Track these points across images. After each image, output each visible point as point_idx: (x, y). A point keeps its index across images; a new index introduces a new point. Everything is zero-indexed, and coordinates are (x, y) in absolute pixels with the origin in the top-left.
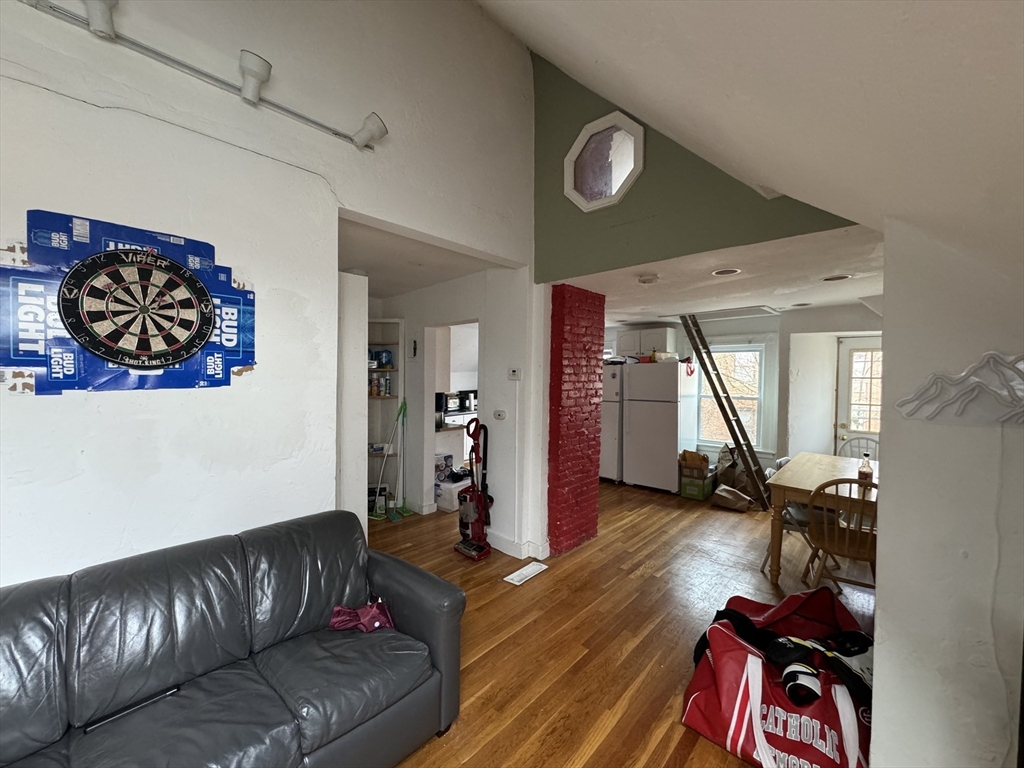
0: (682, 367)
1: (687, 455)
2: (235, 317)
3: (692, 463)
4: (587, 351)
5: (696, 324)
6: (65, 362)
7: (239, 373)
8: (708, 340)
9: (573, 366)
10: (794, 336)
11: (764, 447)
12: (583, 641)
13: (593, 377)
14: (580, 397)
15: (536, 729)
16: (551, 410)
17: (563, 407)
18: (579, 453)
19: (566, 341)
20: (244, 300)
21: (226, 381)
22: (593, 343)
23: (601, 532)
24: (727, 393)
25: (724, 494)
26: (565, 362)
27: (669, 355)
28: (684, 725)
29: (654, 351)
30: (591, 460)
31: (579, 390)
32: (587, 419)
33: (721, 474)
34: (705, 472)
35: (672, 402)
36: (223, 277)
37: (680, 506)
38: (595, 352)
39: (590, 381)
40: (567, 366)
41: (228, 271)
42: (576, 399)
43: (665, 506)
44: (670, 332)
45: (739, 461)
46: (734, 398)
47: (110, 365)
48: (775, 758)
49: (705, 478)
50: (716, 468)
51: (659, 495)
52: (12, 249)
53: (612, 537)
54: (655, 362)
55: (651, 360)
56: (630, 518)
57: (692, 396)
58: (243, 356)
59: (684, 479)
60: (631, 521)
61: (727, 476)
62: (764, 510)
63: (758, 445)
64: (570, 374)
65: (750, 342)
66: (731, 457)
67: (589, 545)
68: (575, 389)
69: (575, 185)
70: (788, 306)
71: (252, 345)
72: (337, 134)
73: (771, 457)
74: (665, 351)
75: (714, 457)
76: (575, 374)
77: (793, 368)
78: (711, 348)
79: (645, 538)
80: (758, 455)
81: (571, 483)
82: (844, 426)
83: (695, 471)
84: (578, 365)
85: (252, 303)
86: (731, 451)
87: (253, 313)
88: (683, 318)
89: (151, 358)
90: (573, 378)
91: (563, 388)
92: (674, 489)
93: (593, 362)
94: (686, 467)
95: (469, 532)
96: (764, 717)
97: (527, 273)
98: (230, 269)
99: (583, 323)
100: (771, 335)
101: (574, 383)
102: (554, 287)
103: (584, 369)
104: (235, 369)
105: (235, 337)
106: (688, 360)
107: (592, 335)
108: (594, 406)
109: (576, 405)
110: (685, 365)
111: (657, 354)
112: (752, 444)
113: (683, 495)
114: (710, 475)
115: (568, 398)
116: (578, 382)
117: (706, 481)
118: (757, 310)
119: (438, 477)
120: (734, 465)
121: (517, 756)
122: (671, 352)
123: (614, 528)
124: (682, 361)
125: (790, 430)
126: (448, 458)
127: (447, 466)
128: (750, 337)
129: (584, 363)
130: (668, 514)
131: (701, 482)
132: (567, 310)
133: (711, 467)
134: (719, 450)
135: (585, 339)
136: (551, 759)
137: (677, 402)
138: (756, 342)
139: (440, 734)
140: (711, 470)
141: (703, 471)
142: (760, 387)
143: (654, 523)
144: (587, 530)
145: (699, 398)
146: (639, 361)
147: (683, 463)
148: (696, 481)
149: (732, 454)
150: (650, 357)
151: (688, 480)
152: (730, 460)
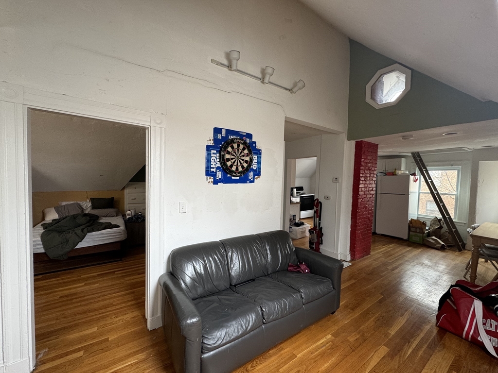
0: (412, 177)
1: (413, 221)
2: (256, 159)
3: (417, 226)
4: (370, 170)
5: (419, 156)
6: (219, 175)
7: (257, 179)
8: (426, 164)
9: (364, 177)
10: (481, 163)
11: (458, 219)
12: (380, 292)
13: (371, 182)
14: (366, 191)
15: (371, 318)
16: (353, 196)
17: (360, 195)
18: (365, 216)
19: (362, 166)
20: (259, 152)
21: (253, 181)
22: (373, 167)
23: (372, 253)
24: (437, 191)
26: (361, 175)
27: (402, 172)
28: (438, 327)
29: (395, 170)
30: (369, 220)
31: (366, 187)
32: (368, 201)
33: (432, 232)
34: (424, 230)
35: (406, 194)
36: (254, 145)
37: (409, 246)
38: (373, 171)
39: (370, 184)
40: (362, 177)
41: (255, 143)
42: (365, 191)
43: (402, 245)
44: (403, 160)
45: (445, 226)
46: (441, 194)
47: (228, 175)
48: (490, 340)
49: (424, 233)
50: (429, 229)
51: (396, 240)
52: (210, 140)
53: (378, 256)
54: (396, 175)
55: (393, 174)
56: (384, 249)
57: (416, 193)
58: (258, 173)
59: (411, 233)
60: (385, 250)
61: (437, 233)
62: (459, 251)
63: (455, 218)
64: (363, 181)
65: (452, 165)
66: (439, 223)
67: (368, 258)
68: (364, 187)
69: (371, 97)
70: (479, 147)
71: (260, 169)
72: (286, 89)
73: (463, 225)
74: (401, 170)
75: (428, 224)
76: (365, 181)
77: (480, 179)
78: (427, 168)
79: (395, 257)
80: (455, 224)
81: (361, 229)
83: (418, 229)
84: (366, 176)
85: (260, 154)
86: (440, 220)
87: (261, 157)
88: (412, 153)
89: (238, 173)
90: (364, 182)
91: (360, 186)
92: (406, 237)
93: (372, 175)
94: (413, 227)
95: (314, 246)
96: (484, 324)
97: (344, 136)
98: (256, 142)
99: (369, 158)
100: (467, 162)
101: (364, 184)
102: (357, 142)
103: (368, 178)
104: (256, 177)
105: (256, 166)
106: (414, 174)
107: (372, 163)
108: (371, 195)
109: (364, 195)
110: (413, 177)
111: (397, 171)
112: (452, 218)
113: (410, 240)
114: (426, 232)
115: (362, 191)
116: (366, 184)
117: (424, 235)
118: (460, 149)
119: (290, 224)
120: (441, 227)
121: (366, 325)
122: (403, 170)
123: (379, 252)
124: (412, 175)
125: (477, 212)
126: (294, 216)
127: (294, 219)
128: (452, 163)
129: (368, 176)
130: (404, 249)
131: (422, 235)
132: (363, 152)
133: (427, 228)
134: (431, 220)
135: (369, 165)
136: (381, 328)
137: (408, 195)
138: (456, 165)
139: (332, 313)
140: (427, 230)
141: (423, 229)
142: (457, 189)
143: (397, 252)
144: (366, 251)
145: (419, 193)
146: (386, 175)
147: (411, 225)
148: (419, 234)
149: (440, 222)
150: (393, 173)
151: (414, 233)
152: (438, 225)
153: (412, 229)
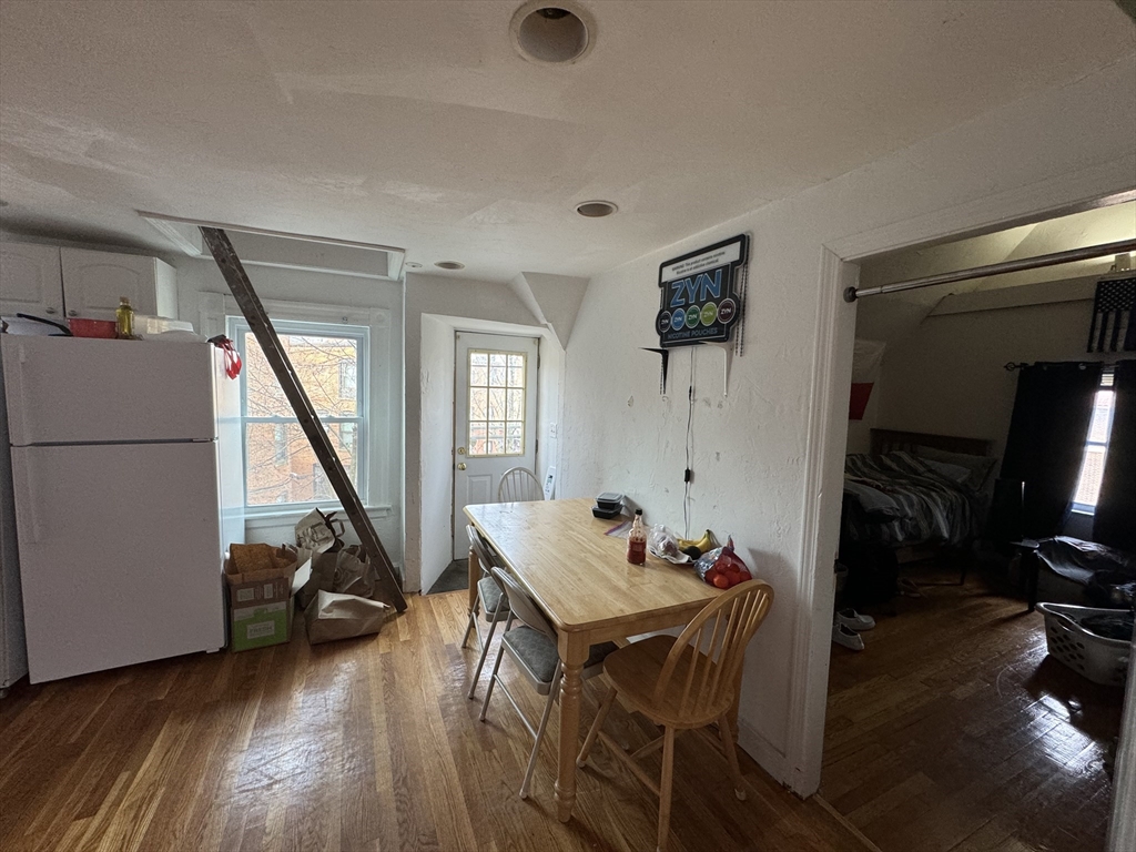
0: (217, 355)
11: (371, 499)
25: (335, 615)
27: (165, 326)
29: (126, 308)
44: (164, 271)
54: (129, 337)
55: (113, 331)
59: (239, 612)
61: (323, 570)
65: (345, 319)
66: (328, 533)
70: (428, 264)
73: (385, 514)
77: (424, 369)
78: (271, 319)
80: (369, 515)
82: (464, 451)
86: (331, 518)
94: (244, 585)
100: (381, 313)
110: (220, 351)
120: (338, 546)
122: (164, 318)
128: (345, 311)
137: (212, 439)
138: (356, 321)
142: (361, 401)
145: (245, 422)
146: (67, 333)
147: (236, 579)
148: (271, 607)
149: (329, 525)
150: (113, 324)
151: (250, 611)
152: (327, 539)
153: (243, 595)
